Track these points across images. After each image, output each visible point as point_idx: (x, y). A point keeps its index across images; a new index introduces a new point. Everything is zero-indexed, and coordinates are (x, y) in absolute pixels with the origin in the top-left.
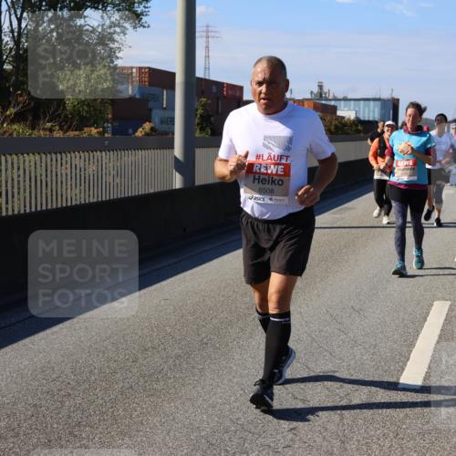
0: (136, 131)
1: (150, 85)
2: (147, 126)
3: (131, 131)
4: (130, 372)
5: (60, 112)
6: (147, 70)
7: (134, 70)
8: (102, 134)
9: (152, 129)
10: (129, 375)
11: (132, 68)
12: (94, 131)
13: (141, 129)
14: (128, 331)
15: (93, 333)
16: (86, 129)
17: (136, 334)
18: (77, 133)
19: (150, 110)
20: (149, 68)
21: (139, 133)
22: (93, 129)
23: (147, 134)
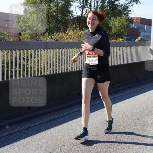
0: (135, 40)
1: (140, 24)
2: (139, 38)
3: (133, 40)
4: (137, 123)
5: (110, 33)
6: (139, 18)
7: (135, 19)
8: (123, 41)
9: (141, 39)
10: (137, 124)
11: (134, 18)
12: (121, 40)
13: (137, 39)
14: (135, 109)
15: (123, 109)
16: (118, 39)
17: (138, 110)
18: (115, 40)
19: (140, 32)
20: (140, 18)
21: (137, 40)
22: (120, 39)
23: (139, 41)
